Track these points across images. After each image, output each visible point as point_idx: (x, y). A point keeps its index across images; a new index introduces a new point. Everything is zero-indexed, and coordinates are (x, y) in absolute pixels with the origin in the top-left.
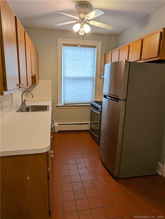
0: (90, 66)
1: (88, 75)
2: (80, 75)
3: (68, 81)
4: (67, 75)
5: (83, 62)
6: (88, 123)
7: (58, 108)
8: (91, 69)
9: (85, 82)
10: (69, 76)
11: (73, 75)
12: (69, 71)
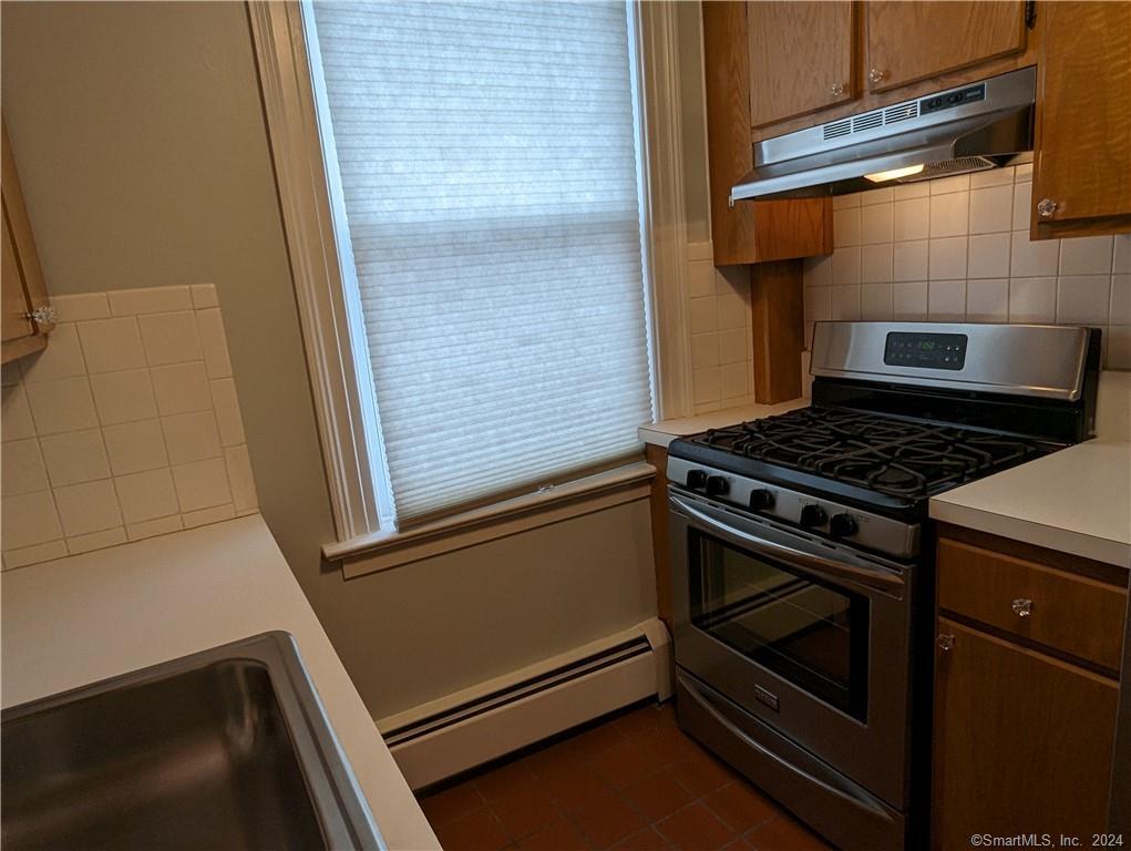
0: (592, 108)
1: (590, 197)
2: (520, 200)
3: (411, 276)
4: (389, 205)
5: (527, 64)
6: (643, 639)
7: (350, 570)
8: (606, 134)
9: (571, 262)
10: (407, 217)
11: (446, 203)
12: (399, 168)
